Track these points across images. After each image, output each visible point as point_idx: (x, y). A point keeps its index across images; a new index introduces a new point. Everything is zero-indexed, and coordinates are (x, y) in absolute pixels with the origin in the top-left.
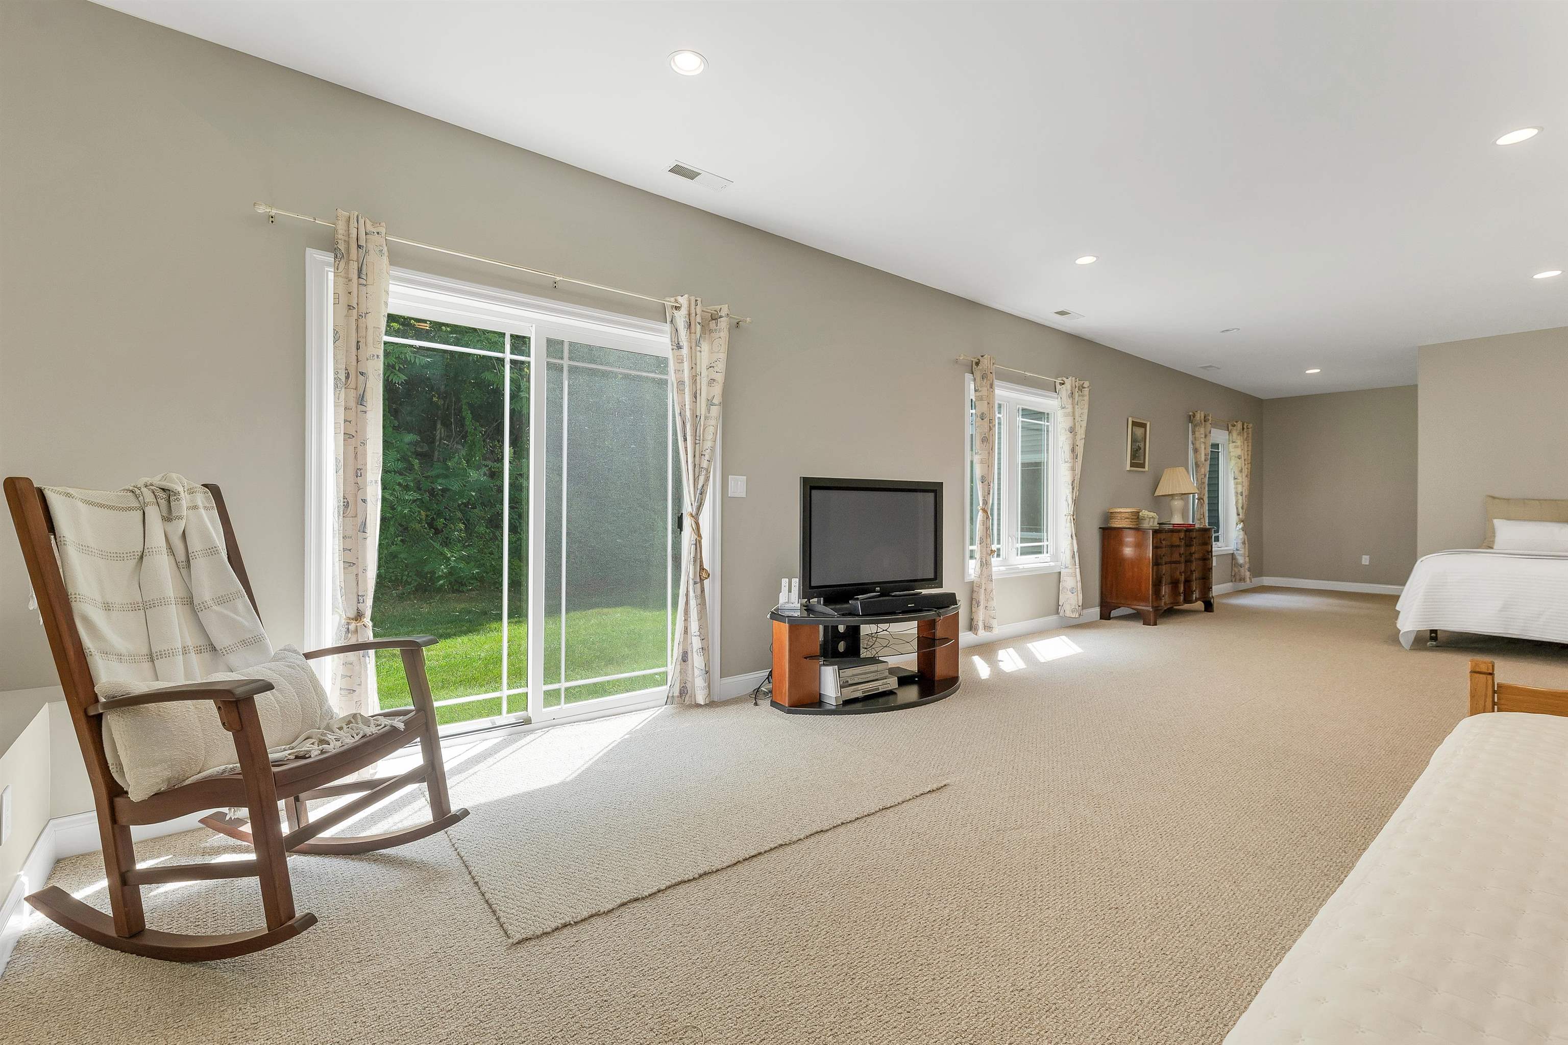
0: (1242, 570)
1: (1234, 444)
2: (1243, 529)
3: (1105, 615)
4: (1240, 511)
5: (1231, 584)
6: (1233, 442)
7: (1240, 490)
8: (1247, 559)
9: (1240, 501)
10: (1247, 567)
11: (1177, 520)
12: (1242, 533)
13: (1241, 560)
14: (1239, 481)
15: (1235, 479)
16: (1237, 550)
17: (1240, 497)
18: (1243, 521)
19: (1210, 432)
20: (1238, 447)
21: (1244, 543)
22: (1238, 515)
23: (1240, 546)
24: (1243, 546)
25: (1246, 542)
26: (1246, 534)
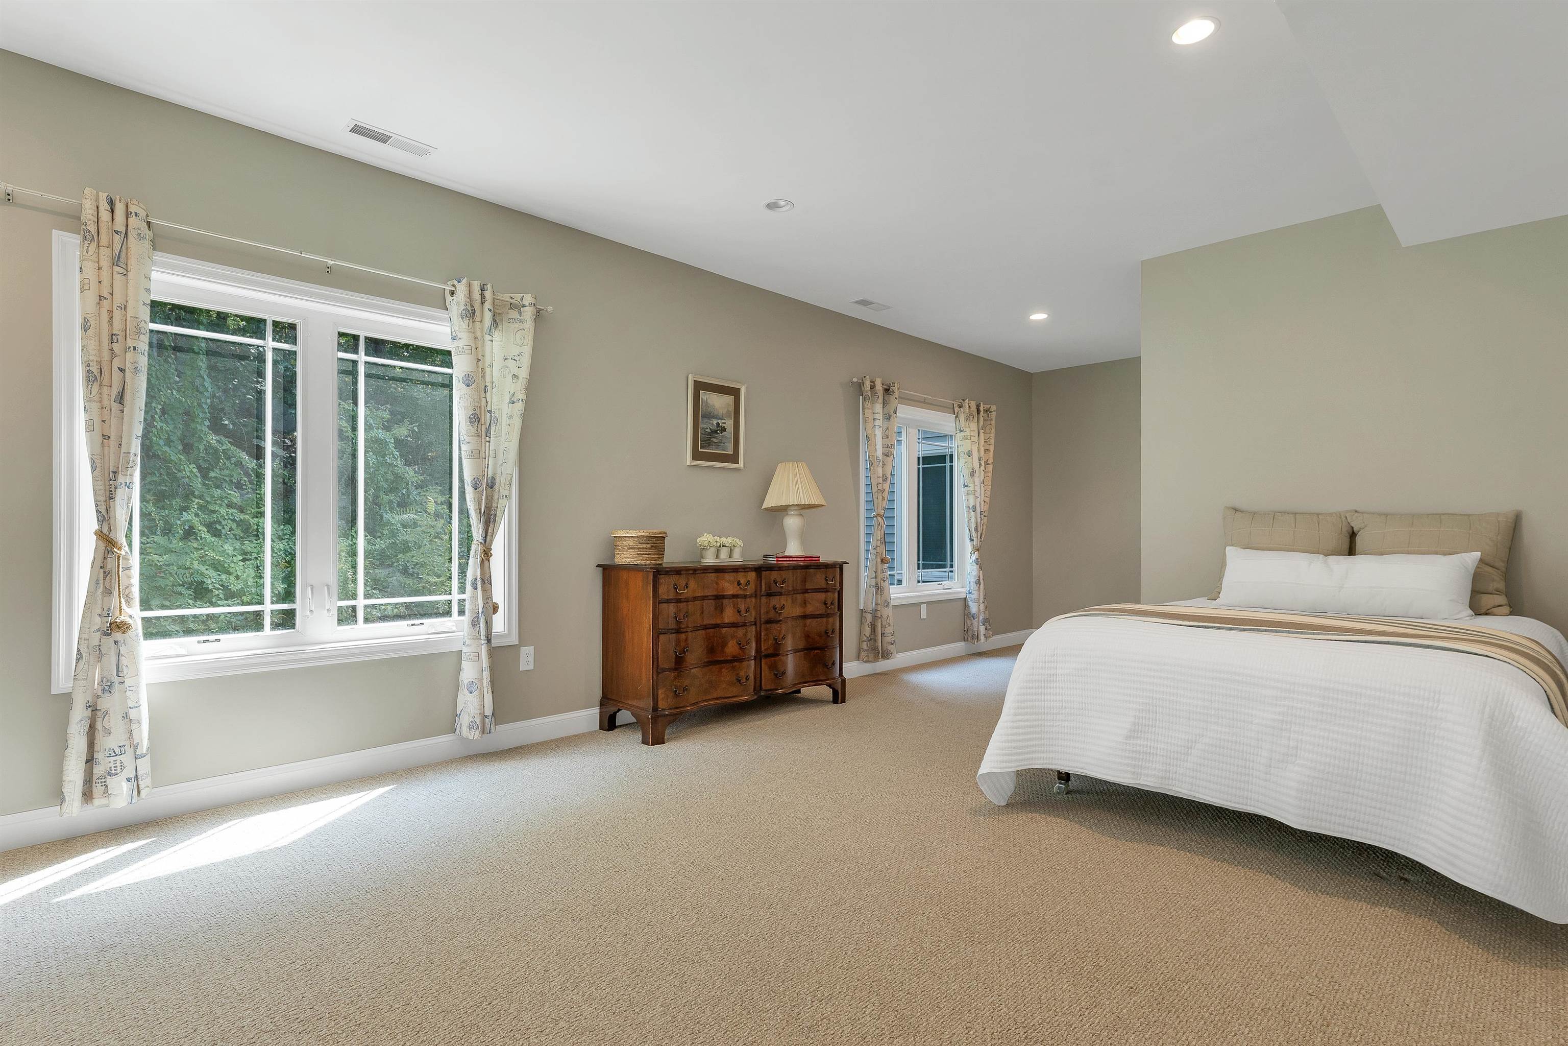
0: (975, 622)
1: (963, 434)
2: (977, 562)
3: (609, 723)
4: (974, 534)
5: (963, 643)
6: (961, 431)
7: (971, 504)
8: (982, 607)
9: (973, 520)
10: (981, 618)
11: (794, 549)
12: (975, 567)
13: (974, 608)
14: (971, 489)
15: (965, 486)
16: (970, 593)
17: (973, 514)
18: (978, 550)
19: (895, 412)
20: (967, 439)
21: (978, 582)
22: (972, 540)
23: (973, 586)
24: (977, 588)
25: (982, 581)
26: (981, 568)
